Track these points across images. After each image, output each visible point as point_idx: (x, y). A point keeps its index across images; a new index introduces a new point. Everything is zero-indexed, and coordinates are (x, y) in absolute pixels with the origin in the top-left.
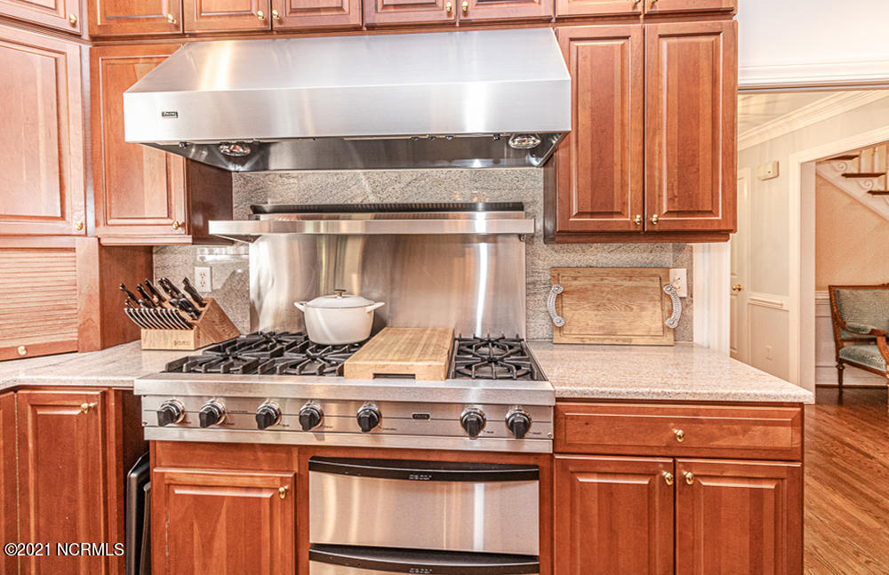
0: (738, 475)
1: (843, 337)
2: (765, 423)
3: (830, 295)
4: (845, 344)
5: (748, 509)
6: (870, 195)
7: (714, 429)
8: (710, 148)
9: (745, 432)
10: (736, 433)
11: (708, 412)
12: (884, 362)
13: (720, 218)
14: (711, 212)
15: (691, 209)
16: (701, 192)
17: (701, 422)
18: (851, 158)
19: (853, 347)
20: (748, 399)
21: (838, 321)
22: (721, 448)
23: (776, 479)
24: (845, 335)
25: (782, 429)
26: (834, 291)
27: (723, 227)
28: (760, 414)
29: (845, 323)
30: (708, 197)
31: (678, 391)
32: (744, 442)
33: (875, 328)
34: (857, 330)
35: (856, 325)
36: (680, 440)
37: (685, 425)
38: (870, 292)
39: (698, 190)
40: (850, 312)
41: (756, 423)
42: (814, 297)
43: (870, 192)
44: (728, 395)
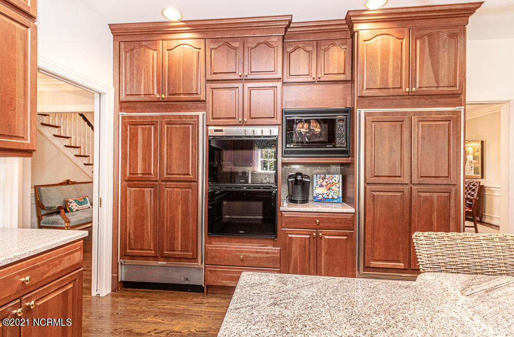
0: (56, 288)
1: (42, 214)
2: (69, 254)
3: (35, 191)
4: (43, 217)
5: (61, 305)
6: (54, 137)
7: (45, 268)
8: (23, 97)
9: (60, 262)
10: (56, 265)
11: (42, 259)
12: (64, 222)
13: (29, 142)
14: (23, 138)
15: (10, 134)
16: (17, 124)
17: (38, 266)
18: (45, 115)
19: (47, 218)
20: (62, 244)
21: (39, 205)
22: (49, 277)
23: (72, 281)
24: (44, 212)
25: (76, 254)
26: (37, 189)
27: (31, 148)
28: (67, 250)
29: (44, 206)
30: (21, 128)
31: (24, 253)
32: (60, 268)
33: (59, 205)
34: (50, 208)
35: (50, 205)
36: (27, 283)
37: (28, 273)
38: (55, 187)
39: (15, 122)
40: (46, 199)
41: (65, 255)
42: (30, 193)
43: (54, 135)
44: (53, 245)
